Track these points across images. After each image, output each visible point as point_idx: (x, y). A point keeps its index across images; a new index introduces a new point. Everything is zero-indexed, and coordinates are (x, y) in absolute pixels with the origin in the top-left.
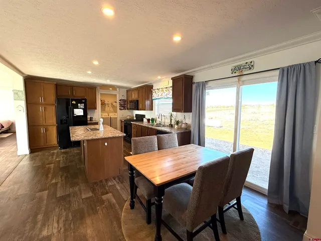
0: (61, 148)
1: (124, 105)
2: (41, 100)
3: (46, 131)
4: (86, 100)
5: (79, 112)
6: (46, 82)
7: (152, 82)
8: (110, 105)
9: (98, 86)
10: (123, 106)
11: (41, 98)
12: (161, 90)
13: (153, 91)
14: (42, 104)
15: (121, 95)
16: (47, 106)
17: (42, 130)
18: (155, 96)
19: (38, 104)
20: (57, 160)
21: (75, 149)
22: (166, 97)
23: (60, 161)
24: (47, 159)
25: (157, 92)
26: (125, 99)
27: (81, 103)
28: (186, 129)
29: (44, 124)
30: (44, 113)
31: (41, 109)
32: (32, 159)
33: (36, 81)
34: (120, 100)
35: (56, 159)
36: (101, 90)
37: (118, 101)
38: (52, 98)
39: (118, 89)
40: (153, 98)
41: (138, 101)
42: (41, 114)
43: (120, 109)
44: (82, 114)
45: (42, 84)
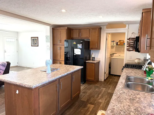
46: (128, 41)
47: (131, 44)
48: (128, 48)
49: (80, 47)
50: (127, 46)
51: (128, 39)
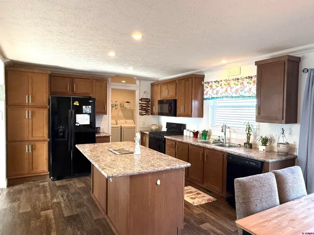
0: (54, 177)
1: (147, 107)
2: (28, 100)
3: (32, 150)
4: (94, 100)
5: (83, 119)
6: (36, 71)
7: (203, 70)
8: (119, 107)
9: (110, 77)
10: (145, 109)
11: (28, 97)
12: (223, 83)
13: (205, 85)
14: (29, 106)
15: (142, 92)
16: (36, 110)
17: (27, 148)
18: (210, 92)
19: (22, 106)
20: (55, 200)
21: (76, 180)
22: (234, 95)
23: (59, 203)
24: (39, 200)
25: (214, 87)
26: (149, 97)
27: (87, 104)
28: (287, 154)
29: (31, 139)
30: (30, 121)
31: (27, 113)
32: (12, 197)
33: (23, 69)
34: (141, 100)
35: (52, 200)
36: (112, 83)
37: (138, 101)
38: (43, 96)
39: (138, 82)
40: (205, 97)
41: (175, 101)
42: (26, 122)
43: (141, 114)
44: (88, 122)
45: (29, 74)
46: (140, 102)
47: (144, 106)
48: (140, 111)
49: (88, 111)
50: (140, 109)
51: (140, 100)
